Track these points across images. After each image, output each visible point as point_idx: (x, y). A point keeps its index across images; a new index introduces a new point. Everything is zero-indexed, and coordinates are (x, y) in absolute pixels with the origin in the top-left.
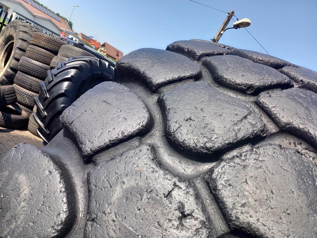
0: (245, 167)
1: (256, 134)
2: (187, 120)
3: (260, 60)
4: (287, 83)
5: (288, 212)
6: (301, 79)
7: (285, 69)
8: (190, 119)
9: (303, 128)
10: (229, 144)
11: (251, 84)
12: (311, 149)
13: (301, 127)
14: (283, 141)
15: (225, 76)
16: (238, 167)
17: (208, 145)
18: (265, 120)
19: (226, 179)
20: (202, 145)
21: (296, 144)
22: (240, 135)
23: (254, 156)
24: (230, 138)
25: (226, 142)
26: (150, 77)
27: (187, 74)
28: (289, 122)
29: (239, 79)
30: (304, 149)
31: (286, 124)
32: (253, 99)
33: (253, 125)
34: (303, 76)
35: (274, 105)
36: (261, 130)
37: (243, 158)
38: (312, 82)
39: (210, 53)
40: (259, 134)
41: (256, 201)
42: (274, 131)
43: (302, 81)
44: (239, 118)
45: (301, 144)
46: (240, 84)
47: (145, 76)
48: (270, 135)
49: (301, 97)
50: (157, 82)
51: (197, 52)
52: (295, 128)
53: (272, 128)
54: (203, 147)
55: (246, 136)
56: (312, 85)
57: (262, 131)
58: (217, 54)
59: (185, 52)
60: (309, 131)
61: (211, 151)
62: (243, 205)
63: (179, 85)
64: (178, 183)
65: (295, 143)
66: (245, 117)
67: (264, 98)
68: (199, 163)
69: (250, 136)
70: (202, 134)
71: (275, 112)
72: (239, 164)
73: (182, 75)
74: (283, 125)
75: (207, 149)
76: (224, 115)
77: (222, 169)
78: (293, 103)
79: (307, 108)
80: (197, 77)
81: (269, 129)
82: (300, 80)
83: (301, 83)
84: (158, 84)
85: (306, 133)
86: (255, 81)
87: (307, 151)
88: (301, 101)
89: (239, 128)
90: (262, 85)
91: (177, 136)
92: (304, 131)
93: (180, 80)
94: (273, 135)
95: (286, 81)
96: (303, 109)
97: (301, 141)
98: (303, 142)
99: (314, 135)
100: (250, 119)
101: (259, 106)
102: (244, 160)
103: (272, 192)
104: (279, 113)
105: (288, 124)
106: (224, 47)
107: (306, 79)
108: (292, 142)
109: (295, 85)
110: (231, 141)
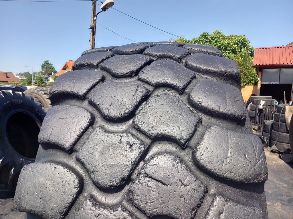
0: (146, 112)
1: (145, 95)
2: (111, 105)
4: (150, 61)
5: (170, 120)
6: (156, 54)
7: (146, 51)
8: (112, 104)
9: (164, 82)
10: (135, 106)
11: (132, 70)
12: (171, 89)
13: (163, 81)
14: (159, 92)
15: (117, 72)
16: (143, 114)
17: (127, 111)
18: (147, 86)
19: (141, 121)
20: (124, 113)
22: (138, 100)
23: (148, 106)
24: (134, 103)
25: (134, 106)
26: (77, 92)
27: (97, 81)
29: (125, 71)
32: (137, 78)
33: (142, 92)
34: (156, 52)
35: (147, 77)
37: (144, 109)
38: (161, 53)
39: (101, 60)
41: (156, 123)
42: (153, 89)
43: (156, 55)
44: (134, 91)
45: (166, 89)
46: (127, 73)
47: (74, 93)
49: (158, 66)
50: (83, 93)
51: (94, 63)
52: (160, 83)
53: (151, 88)
54: (125, 114)
55: (141, 99)
56: (162, 55)
57: (147, 93)
58: (106, 59)
59: (86, 66)
61: (129, 113)
62: (152, 128)
63: (95, 89)
64: (122, 135)
65: (164, 90)
66: (137, 90)
67: (141, 75)
68: (127, 122)
70: (121, 108)
71: (149, 80)
72: (143, 112)
73: (94, 82)
74: (155, 85)
75: (127, 113)
76: (126, 94)
77: (137, 118)
78: (155, 71)
79: (162, 71)
80: (103, 80)
81: (150, 90)
83: (156, 56)
84: (84, 94)
85: (166, 83)
86: (133, 67)
87: (170, 91)
88: (158, 68)
89: (136, 96)
91: (110, 115)
93: (94, 86)
94: (153, 92)
95: (148, 60)
96: (161, 72)
97: (166, 88)
98: (167, 88)
100: (139, 90)
101: (141, 80)
102: (145, 110)
103: (161, 116)
104: (151, 80)
105: (157, 83)
106: (107, 50)
107: (158, 53)
108: (162, 90)
109: (155, 59)
110: (135, 104)
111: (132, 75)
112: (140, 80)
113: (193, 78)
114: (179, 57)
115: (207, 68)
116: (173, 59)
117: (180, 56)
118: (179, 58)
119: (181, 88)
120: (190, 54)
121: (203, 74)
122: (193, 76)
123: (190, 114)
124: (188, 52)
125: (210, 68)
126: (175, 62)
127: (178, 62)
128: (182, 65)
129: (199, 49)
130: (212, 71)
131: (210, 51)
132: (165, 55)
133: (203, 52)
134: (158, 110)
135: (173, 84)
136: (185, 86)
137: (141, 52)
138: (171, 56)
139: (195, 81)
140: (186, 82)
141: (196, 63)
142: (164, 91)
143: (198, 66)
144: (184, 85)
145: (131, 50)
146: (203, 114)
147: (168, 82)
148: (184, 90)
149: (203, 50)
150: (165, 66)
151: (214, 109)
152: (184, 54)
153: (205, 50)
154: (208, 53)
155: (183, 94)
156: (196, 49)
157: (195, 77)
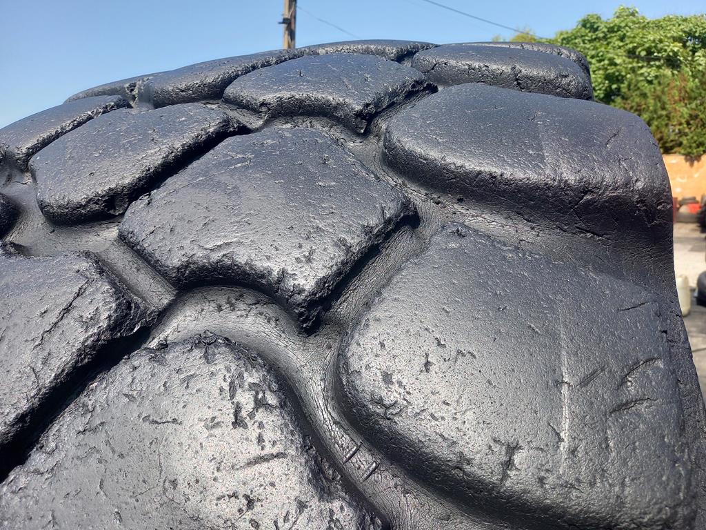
0: (53, 472)
1: (93, 347)
3: (183, 91)
4: (217, 133)
6: (261, 99)
9: (218, 261)
11: (110, 189)
12: (264, 298)
13: (215, 257)
14: (202, 310)
16: (33, 484)
21: (234, 301)
22: (47, 378)
23: (79, 423)
28: (185, 259)
29: (79, 191)
30: (253, 304)
31: (178, 269)
32: (113, 231)
33: (86, 325)
35: (153, 229)
36: (109, 326)
37: (52, 445)
38: (286, 95)
39: (50, 136)
40: (104, 340)
42: (167, 299)
43: (263, 104)
44: (52, 318)
45: (241, 296)
46: (81, 205)
48: (159, 315)
49: (229, 163)
51: (16, 151)
52: (203, 269)
53: (156, 294)
55: (63, 371)
56: (289, 103)
57: (115, 326)
60: (233, 259)
65: (229, 302)
66: (68, 309)
69: (77, 362)
71: (150, 249)
72: (37, 472)
74: (174, 275)
76: (9, 333)
78: (202, 196)
81: (156, 300)
82: (259, 104)
83: (264, 109)
85: (229, 268)
87: (260, 308)
89: (45, 353)
90: (137, 176)
92: (222, 266)
94: (164, 315)
95: (211, 130)
96: (225, 200)
97: (237, 290)
99: (246, 264)
102: (52, 453)
104: (160, 247)
105: (187, 266)
106: (132, 87)
107: (271, 96)
108: (223, 301)
109: (255, 122)
110: (24, 406)
111: (112, 212)
113: (394, 231)
114: (358, 108)
115: (478, 169)
117: (367, 105)
118: (359, 115)
119: (300, 298)
120: (434, 90)
121: (460, 200)
122: (390, 220)
123: (302, 506)
124: (418, 83)
125: (493, 169)
126: (337, 133)
127: (359, 135)
129: (476, 65)
130: (508, 182)
131: (526, 70)
132: (301, 101)
133: (496, 80)
134: (115, 464)
135: (263, 276)
136: (331, 284)
137: (215, 93)
138: (328, 104)
139: (403, 243)
140: (339, 256)
141: (428, 141)
142: (232, 305)
143: (434, 154)
144: (322, 283)
145: (183, 86)
146: (410, 482)
147: (241, 257)
148: (328, 308)
149: (493, 67)
150: (262, 160)
151: (467, 468)
152: (395, 94)
153: (506, 69)
154: (520, 83)
155: (322, 331)
156: (462, 64)
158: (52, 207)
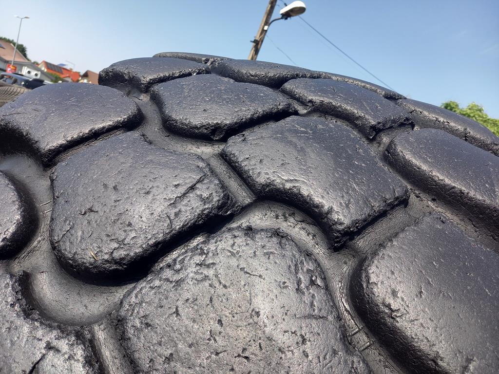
0: (178, 283)
1: (207, 215)
2: (85, 213)
3: (252, 76)
4: (283, 110)
5: (247, 354)
6: (310, 98)
7: (288, 86)
8: (91, 210)
9: (290, 189)
10: (156, 244)
11: (217, 123)
12: (309, 220)
13: (288, 186)
14: (266, 215)
15: (174, 117)
16: (166, 286)
17: (120, 254)
18: (234, 185)
19: (142, 314)
20: (106, 257)
21: (287, 216)
22: (178, 225)
23: (198, 259)
24: (159, 233)
25: (151, 242)
26: (36, 139)
27: (108, 123)
28: (269, 181)
29: (197, 119)
30: (299, 221)
31: (263, 185)
32: (218, 148)
33: (204, 201)
34: (314, 92)
35: (248, 156)
36: (218, 206)
37: (178, 266)
38: (326, 100)
39: (165, 76)
40: (214, 213)
41: (190, 346)
42: (248, 201)
43: (311, 101)
44: (182, 190)
45: (293, 214)
46: (197, 127)
47: (30, 140)
48: (241, 209)
49: (296, 132)
50: (48, 147)
51: (142, 79)
52: (278, 190)
53: (243, 197)
54: (107, 261)
55: (188, 224)
56: (327, 106)
57: (220, 208)
58: (180, 77)
59: (126, 80)
60: (300, 191)
61: (124, 264)
62: (169, 359)
63: (98, 144)
64: (55, 343)
65: (284, 215)
66: (192, 188)
67: (235, 147)
68: (113, 289)
69: (196, 221)
70: (108, 236)
71: (246, 168)
72: (167, 280)
73: (99, 126)
74: (260, 188)
75: (116, 262)
76: (154, 191)
77: (136, 297)
78: (280, 146)
79: (302, 150)
81: (241, 199)
82: (308, 100)
83: (310, 104)
84: (50, 150)
85: (296, 195)
86: (224, 116)
87: (304, 225)
88: (294, 140)
89: (177, 210)
90: (235, 121)
91: (63, 248)
92: (292, 193)
93: (95, 135)
94: (245, 209)
95: (280, 107)
96: (296, 154)
97: (292, 210)
98: (296, 211)
99: (308, 196)
100: (203, 190)
101: (226, 160)
102: (178, 271)
103: (220, 322)
104: (253, 169)
105: (268, 185)
106: (207, 61)
107: (317, 98)
108: (280, 213)
109: (302, 110)
110: (160, 237)
111: (212, 137)
112: (224, 157)
113: (397, 205)
114: (373, 123)
115: (454, 185)
116: (356, 126)
117: (379, 123)
118: (373, 128)
119: (340, 228)
120: (413, 126)
121: (434, 200)
122: (397, 198)
123: (335, 352)
124: (407, 119)
125: (463, 188)
126: (355, 134)
127: (368, 139)
128: (374, 151)
129: (442, 119)
130: (471, 199)
131: (472, 132)
132: (335, 107)
133: (453, 132)
134: (220, 290)
135: (317, 207)
136: (359, 225)
137: (277, 83)
138: (353, 114)
139: (399, 216)
140: (367, 211)
141: (420, 157)
142: (285, 217)
143: (425, 167)
144: (355, 222)
145: (253, 73)
146: (390, 361)
147: (305, 191)
148: (352, 239)
149: (452, 124)
150: (318, 137)
151: (440, 363)
152: (394, 121)
153: (460, 128)
154: (466, 137)
155: (342, 252)
156: (432, 116)
157: (403, 202)
158: (176, 122)
